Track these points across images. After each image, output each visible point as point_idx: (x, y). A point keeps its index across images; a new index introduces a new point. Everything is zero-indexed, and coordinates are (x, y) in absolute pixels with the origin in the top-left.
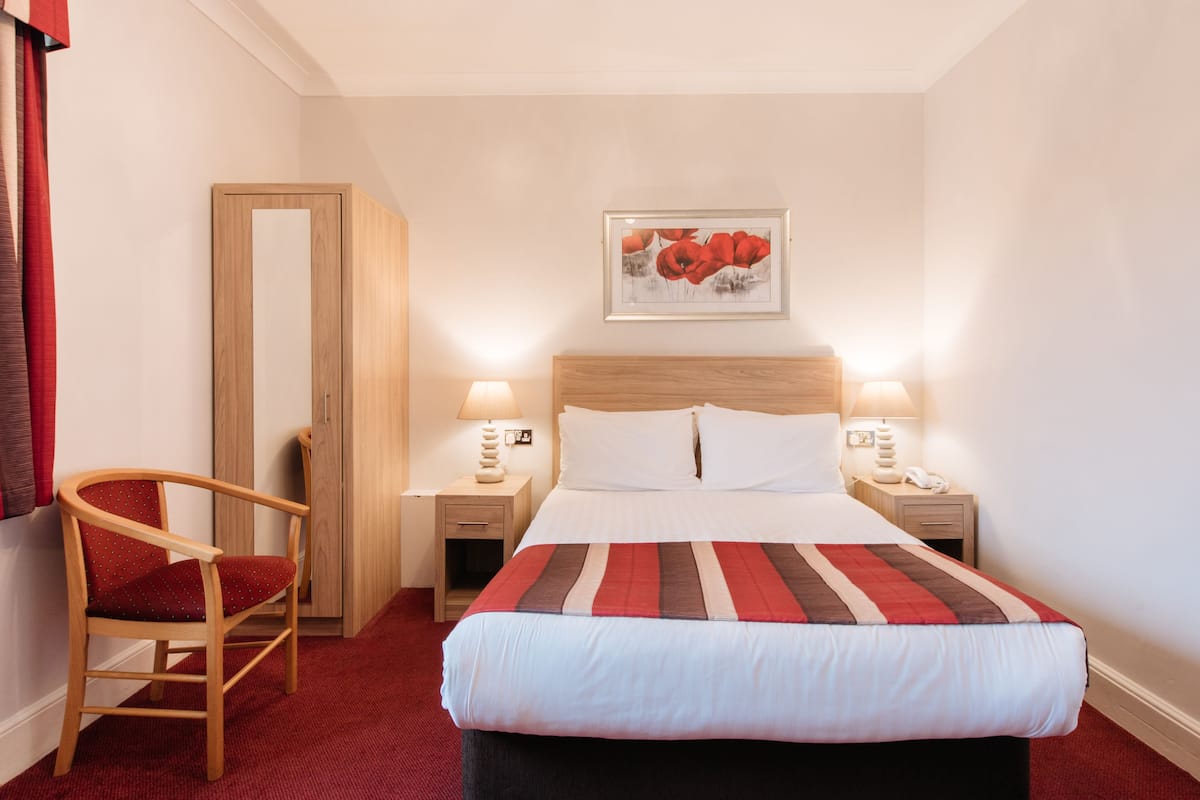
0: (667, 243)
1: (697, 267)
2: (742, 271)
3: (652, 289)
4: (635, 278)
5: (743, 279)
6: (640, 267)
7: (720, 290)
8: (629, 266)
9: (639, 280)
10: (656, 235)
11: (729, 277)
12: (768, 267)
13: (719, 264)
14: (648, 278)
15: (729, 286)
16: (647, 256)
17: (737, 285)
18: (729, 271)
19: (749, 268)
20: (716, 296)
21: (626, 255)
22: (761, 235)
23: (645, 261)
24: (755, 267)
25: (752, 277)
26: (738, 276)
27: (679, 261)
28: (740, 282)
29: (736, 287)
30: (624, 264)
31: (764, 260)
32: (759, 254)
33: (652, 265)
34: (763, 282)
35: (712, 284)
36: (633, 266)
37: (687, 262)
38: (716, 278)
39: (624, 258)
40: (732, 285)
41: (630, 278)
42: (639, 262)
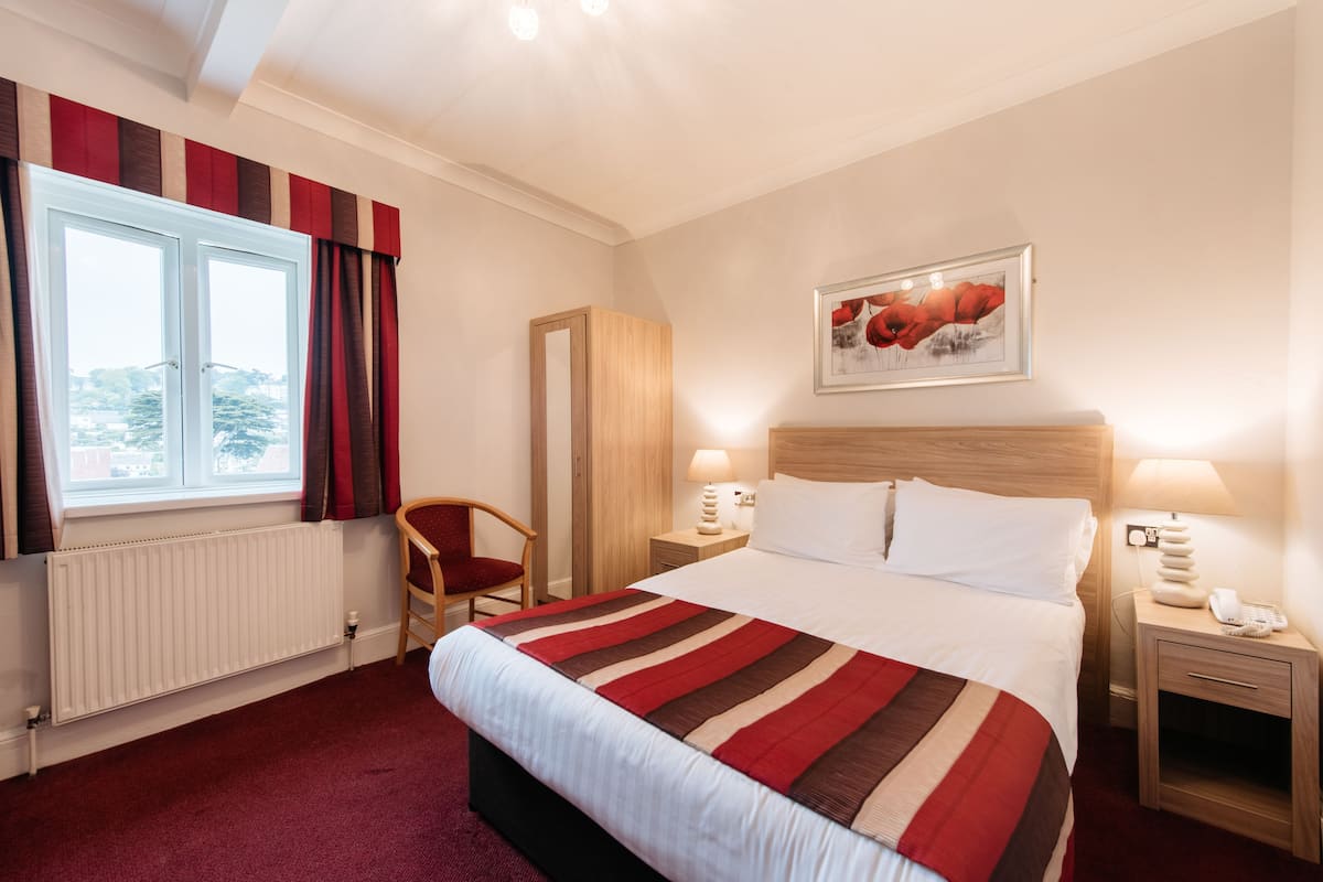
0: (877, 310)
1: (910, 331)
2: (965, 328)
3: (862, 358)
4: (844, 350)
5: (967, 337)
6: (849, 338)
7: (937, 353)
8: (838, 339)
9: (849, 352)
10: (866, 303)
11: (949, 337)
12: (1001, 319)
13: (936, 324)
14: (857, 348)
15: (949, 347)
16: (857, 326)
17: (960, 344)
18: (949, 330)
19: (975, 323)
20: (933, 360)
21: (837, 328)
22: (992, 282)
23: (854, 330)
24: (983, 321)
25: (978, 334)
26: (960, 334)
27: (889, 327)
28: (963, 341)
29: (958, 347)
30: (834, 338)
31: (996, 311)
32: (988, 306)
33: (862, 334)
34: (993, 338)
35: (928, 347)
36: (842, 338)
37: (899, 326)
38: (932, 340)
39: (834, 331)
40: (953, 345)
41: (839, 350)
42: (849, 333)
